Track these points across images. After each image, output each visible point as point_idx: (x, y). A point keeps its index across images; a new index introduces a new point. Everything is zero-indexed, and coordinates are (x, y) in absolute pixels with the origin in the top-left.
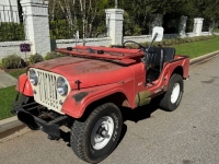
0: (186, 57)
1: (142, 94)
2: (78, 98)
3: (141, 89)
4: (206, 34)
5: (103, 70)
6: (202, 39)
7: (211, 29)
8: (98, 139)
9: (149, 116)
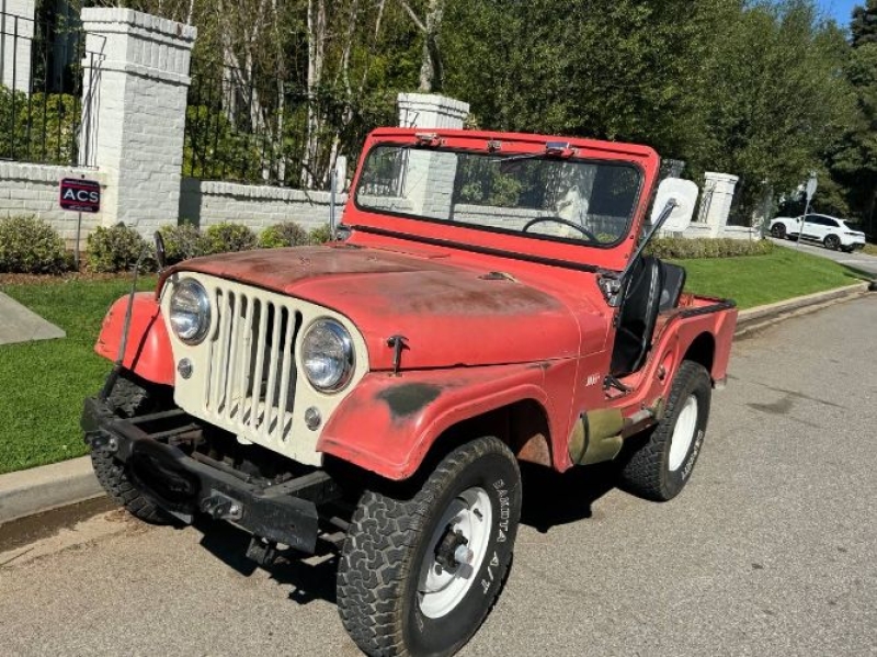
0: (724, 304)
1: (597, 417)
2: (404, 403)
3: (594, 398)
4: (739, 233)
5: (478, 310)
6: (727, 250)
7: (758, 220)
8: (434, 578)
9: (586, 513)
